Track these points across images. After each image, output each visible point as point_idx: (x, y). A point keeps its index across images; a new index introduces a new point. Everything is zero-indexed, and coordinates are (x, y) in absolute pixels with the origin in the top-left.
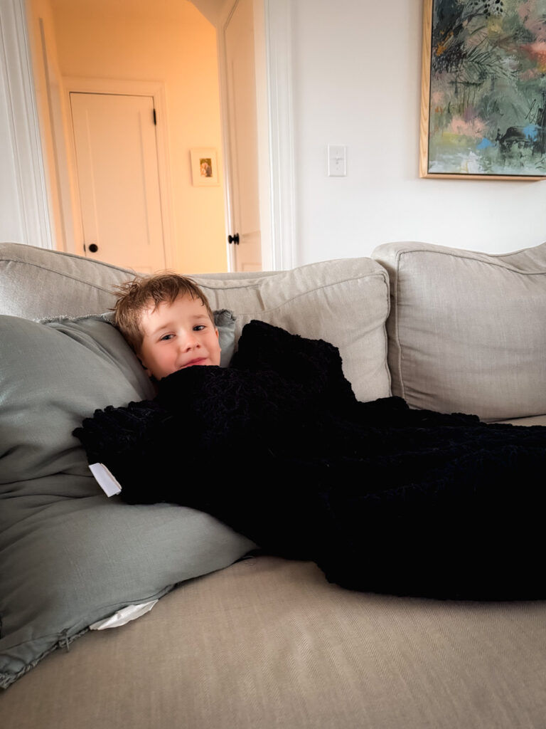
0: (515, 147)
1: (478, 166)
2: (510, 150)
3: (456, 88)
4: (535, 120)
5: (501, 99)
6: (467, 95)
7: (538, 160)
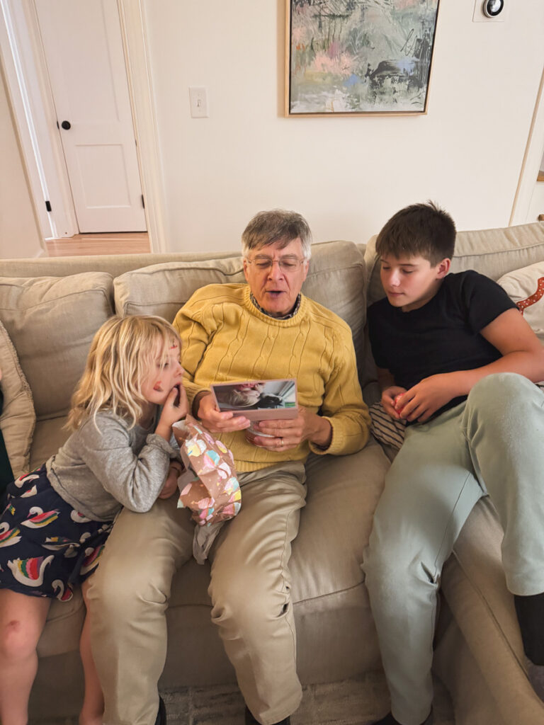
0: (388, 81)
1: (345, 104)
2: (382, 86)
3: (320, 23)
4: (412, 52)
5: (373, 30)
6: (332, 29)
7: (414, 95)
